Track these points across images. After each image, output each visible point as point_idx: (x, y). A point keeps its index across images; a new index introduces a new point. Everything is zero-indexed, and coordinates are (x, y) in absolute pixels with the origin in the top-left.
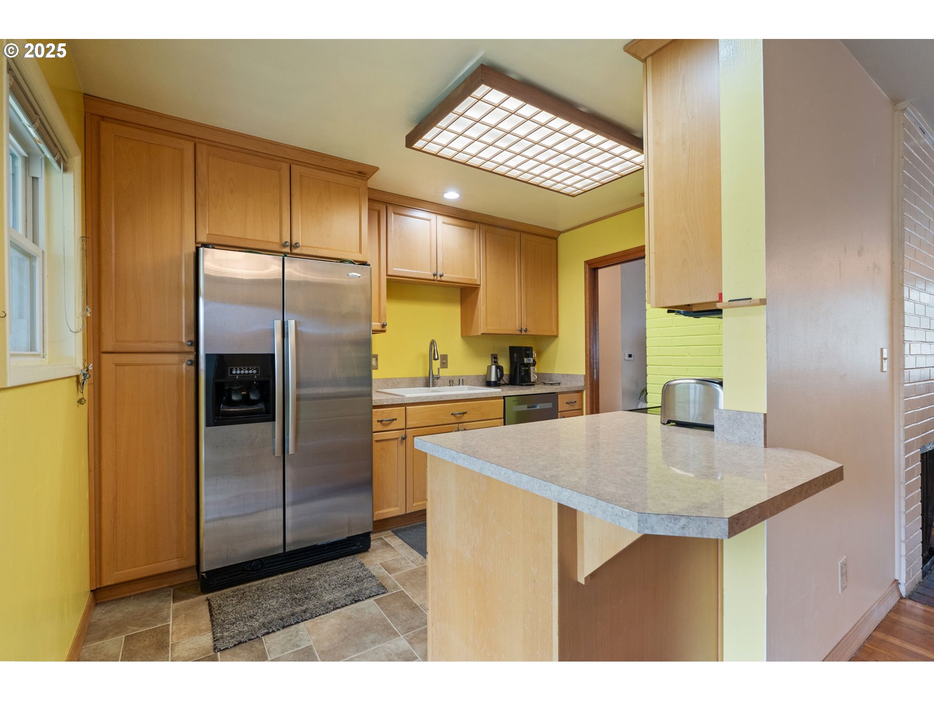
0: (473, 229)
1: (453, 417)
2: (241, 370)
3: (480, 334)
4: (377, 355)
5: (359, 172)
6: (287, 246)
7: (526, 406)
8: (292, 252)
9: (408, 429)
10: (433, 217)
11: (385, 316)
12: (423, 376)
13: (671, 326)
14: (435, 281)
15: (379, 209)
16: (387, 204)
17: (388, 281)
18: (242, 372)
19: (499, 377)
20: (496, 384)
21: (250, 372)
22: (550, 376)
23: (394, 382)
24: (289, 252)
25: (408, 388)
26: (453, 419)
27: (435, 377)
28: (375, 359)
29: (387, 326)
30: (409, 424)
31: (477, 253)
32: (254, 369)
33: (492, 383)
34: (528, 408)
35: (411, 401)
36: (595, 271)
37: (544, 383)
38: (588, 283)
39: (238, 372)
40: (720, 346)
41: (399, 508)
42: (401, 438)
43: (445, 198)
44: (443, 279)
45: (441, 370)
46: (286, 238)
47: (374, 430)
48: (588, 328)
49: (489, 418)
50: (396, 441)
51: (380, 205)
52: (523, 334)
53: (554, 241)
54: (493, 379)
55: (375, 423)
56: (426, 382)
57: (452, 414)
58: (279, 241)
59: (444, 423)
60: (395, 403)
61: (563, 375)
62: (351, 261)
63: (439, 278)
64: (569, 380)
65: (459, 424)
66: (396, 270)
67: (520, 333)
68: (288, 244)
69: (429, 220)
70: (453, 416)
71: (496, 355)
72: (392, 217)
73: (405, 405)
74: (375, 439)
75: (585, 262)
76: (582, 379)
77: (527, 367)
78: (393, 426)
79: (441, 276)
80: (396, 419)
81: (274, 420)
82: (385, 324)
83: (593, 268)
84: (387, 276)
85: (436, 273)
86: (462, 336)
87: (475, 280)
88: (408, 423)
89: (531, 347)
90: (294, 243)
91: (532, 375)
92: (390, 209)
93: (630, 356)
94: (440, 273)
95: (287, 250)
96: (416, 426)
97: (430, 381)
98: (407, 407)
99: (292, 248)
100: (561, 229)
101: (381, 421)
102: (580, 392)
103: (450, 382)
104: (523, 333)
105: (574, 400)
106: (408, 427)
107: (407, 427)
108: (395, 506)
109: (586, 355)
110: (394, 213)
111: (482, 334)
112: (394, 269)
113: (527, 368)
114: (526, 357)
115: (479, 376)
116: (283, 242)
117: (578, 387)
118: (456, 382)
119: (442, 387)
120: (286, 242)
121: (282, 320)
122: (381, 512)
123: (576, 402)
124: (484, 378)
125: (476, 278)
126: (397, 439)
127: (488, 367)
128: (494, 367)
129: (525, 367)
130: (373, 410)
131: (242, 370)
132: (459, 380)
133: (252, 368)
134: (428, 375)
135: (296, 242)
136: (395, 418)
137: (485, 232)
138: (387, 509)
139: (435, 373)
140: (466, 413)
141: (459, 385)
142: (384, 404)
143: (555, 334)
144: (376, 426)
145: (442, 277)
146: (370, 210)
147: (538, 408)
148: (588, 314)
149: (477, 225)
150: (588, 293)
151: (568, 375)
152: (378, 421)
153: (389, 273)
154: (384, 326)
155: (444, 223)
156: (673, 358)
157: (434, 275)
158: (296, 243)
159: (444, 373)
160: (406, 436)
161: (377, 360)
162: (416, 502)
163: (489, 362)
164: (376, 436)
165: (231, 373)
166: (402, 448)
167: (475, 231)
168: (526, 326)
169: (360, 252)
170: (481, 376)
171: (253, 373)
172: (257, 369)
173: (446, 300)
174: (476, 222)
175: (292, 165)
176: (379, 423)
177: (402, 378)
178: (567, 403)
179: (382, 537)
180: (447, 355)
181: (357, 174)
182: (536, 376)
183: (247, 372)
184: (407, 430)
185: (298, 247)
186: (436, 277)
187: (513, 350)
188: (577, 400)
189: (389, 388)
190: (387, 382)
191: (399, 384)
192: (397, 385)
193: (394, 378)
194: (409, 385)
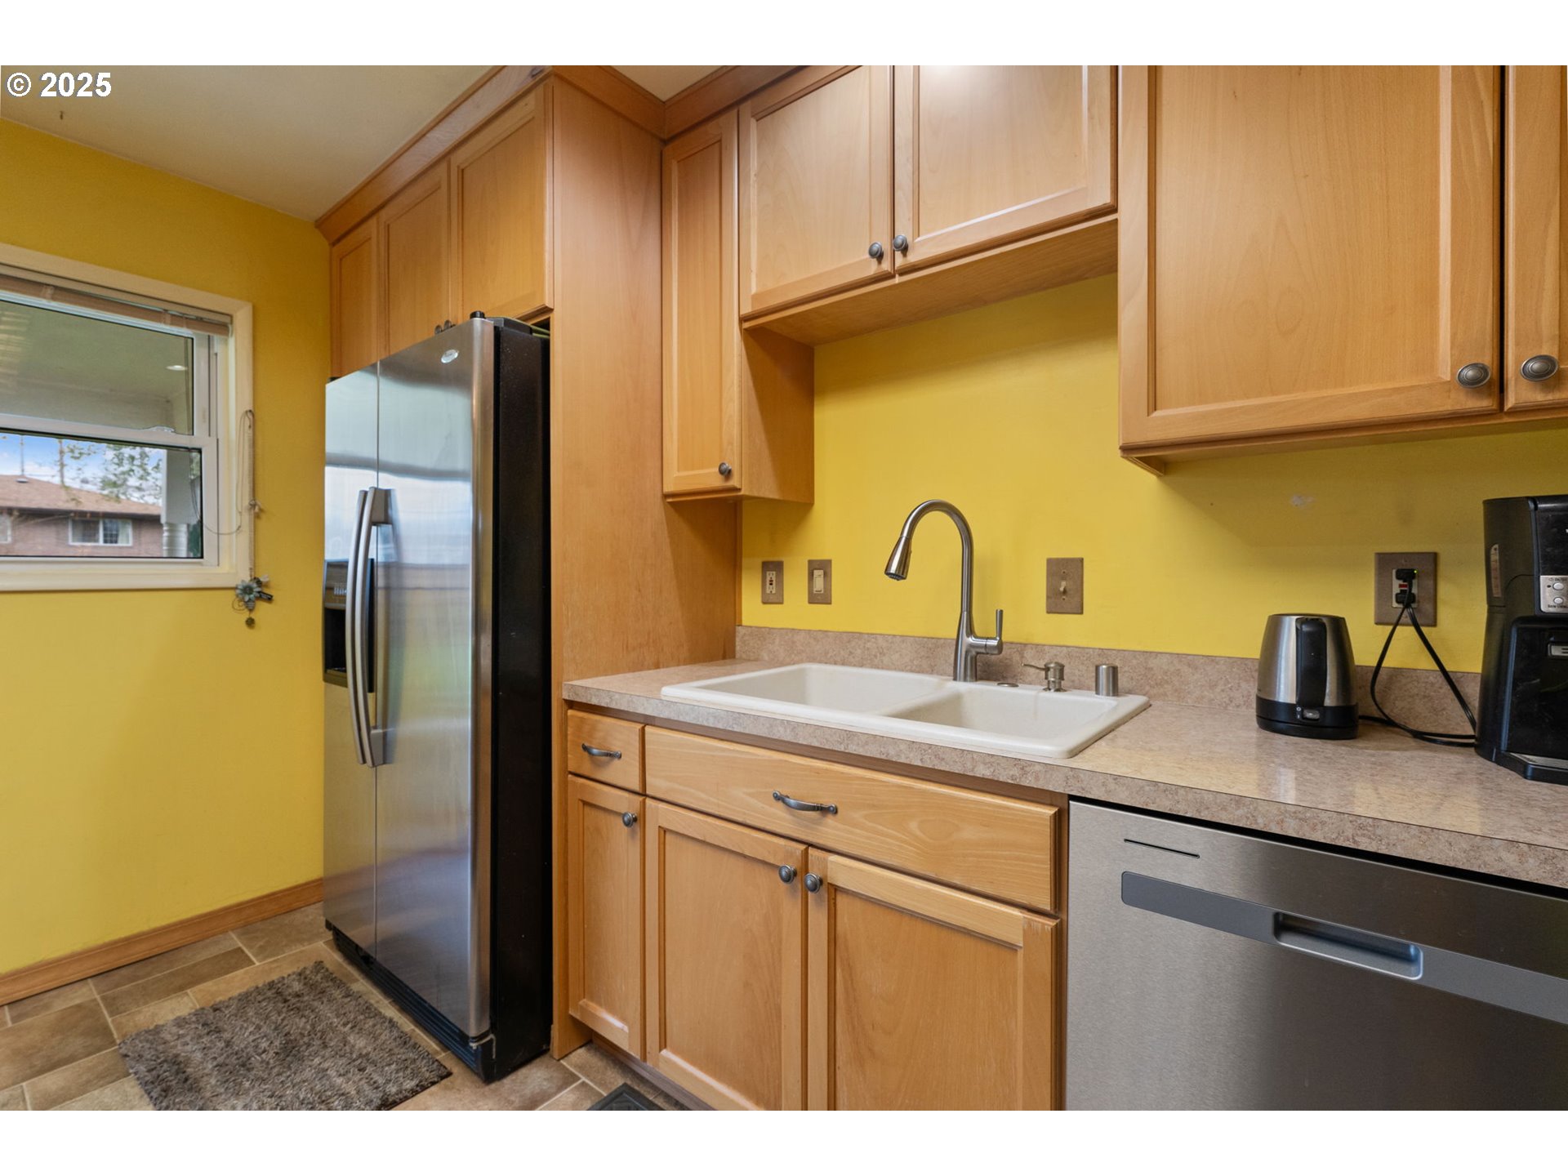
1: (779, 810)
4: (829, 562)
9: (651, 798)
15: (720, 132)
16: (740, 105)
23: (868, 645)
25: (912, 671)
27: (983, 647)
28: (821, 572)
39: (337, 592)
41: (627, 1030)
51: (722, 120)
55: (575, 749)
57: (778, 798)
59: (752, 822)
60: (613, 706)
65: (809, 850)
70: (781, 805)
74: (578, 794)
78: (614, 773)
80: (619, 757)
84: (740, 321)
88: (649, 778)
92: (745, 112)
98: (645, 728)
101: (589, 749)
104: (1522, 393)
107: (648, 792)
110: (758, 116)
136: (617, 751)
140: (831, 811)
142: (592, 702)
152: (584, 747)
160: (641, 816)
161: (827, 575)
162: (670, 1050)
164: (580, 788)
166: (634, 850)
176: (587, 753)
177: (894, 637)
180: (1080, 560)
184: (647, 799)
189: (855, 666)
190: (849, 642)
191: (884, 655)
192: (876, 656)
193: (868, 634)
194: (915, 662)
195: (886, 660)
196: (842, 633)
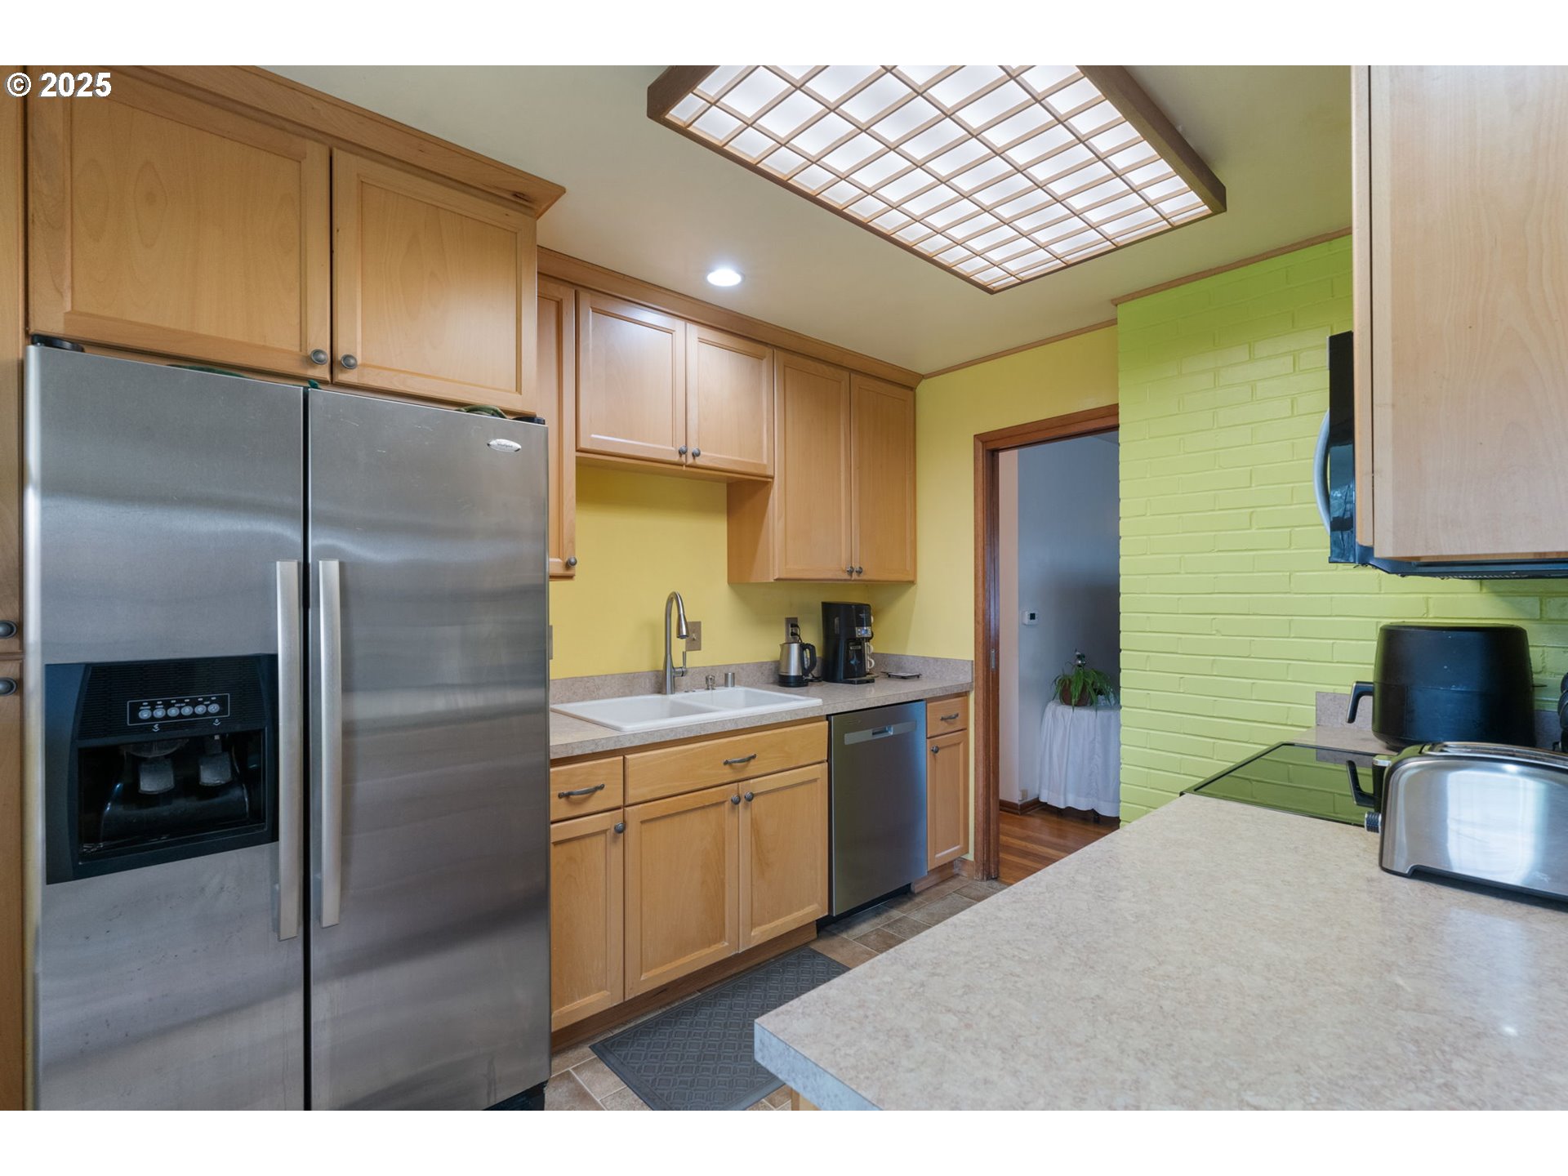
0: (760, 358)
1: (727, 770)
2: (168, 706)
3: (773, 581)
5: (516, 195)
6: (321, 362)
7: (870, 731)
8: (335, 380)
9: (627, 806)
10: (678, 325)
11: (572, 541)
12: (650, 669)
13: (1178, 573)
14: (681, 465)
15: (561, 297)
16: (579, 289)
17: (581, 464)
18: (173, 712)
19: (806, 667)
20: (799, 682)
21: (200, 709)
22: (899, 660)
24: (328, 378)
25: (619, 697)
26: (727, 774)
27: (679, 673)
29: (576, 566)
30: (634, 794)
31: (768, 411)
32: (213, 702)
33: (792, 680)
34: (874, 734)
35: (637, 743)
36: (993, 455)
37: (889, 676)
38: (981, 480)
39: (159, 713)
40: (1290, 618)
41: (609, 993)
42: (613, 829)
43: (710, 284)
44: (699, 461)
45: (688, 653)
46: (319, 340)
47: (552, 818)
48: (980, 568)
49: (800, 764)
50: (601, 838)
51: (562, 288)
52: (853, 579)
53: (911, 393)
54: (794, 670)
55: (554, 800)
56: (657, 683)
57: (726, 763)
58: (297, 349)
59: (709, 785)
60: (600, 749)
61: (926, 660)
62: (496, 411)
63: (690, 461)
64: (938, 669)
65: (740, 784)
66: (598, 438)
67: (849, 578)
68: (326, 356)
69: (670, 332)
70: (727, 766)
71: (796, 619)
72: (590, 319)
73: (622, 752)
74: (554, 839)
75: (975, 436)
76: (966, 669)
77: (860, 644)
78: (594, 804)
79: (695, 455)
80: (601, 787)
81: (274, 836)
82: (573, 560)
83: (990, 448)
84: (577, 451)
85: (684, 449)
86: (730, 582)
87: (765, 466)
88: (631, 792)
89: (868, 605)
90: (340, 356)
91: (868, 658)
92: (586, 300)
93: (1032, 616)
94: (692, 449)
95: (322, 372)
96: (649, 798)
97: (664, 681)
98: (628, 757)
99: (336, 371)
100: (922, 370)
101: (567, 796)
102: (964, 694)
103: (707, 679)
104: (855, 576)
105: (955, 713)
106: (629, 801)
107: (627, 804)
108: (600, 989)
109: (976, 622)
110: (595, 311)
111: (777, 580)
112: (593, 436)
113: (860, 647)
114: (858, 626)
115: (763, 664)
116: (310, 352)
117: (962, 685)
118: (720, 679)
119: (691, 693)
120: (317, 352)
121: (302, 560)
122: (566, 1008)
123: (957, 715)
124: (773, 667)
125: (765, 462)
126: (604, 832)
127: (782, 646)
128: (795, 648)
129: (856, 645)
130: (552, 770)
131: (173, 705)
132: (726, 675)
133: (206, 699)
134: (661, 667)
135: (345, 353)
136: (599, 784)
137: (785, 366)
138: (580, 999)
139: (677, 662)
140: (753, 757)
141: (726, 685)
142: (575, 754)
143: (911, 579)
144: (558, 808)
145: (697, 458)
146: (541, 297)
147: (892, 733)
148: (980, 539)
149: (768, 351)
150: (980, 499)
151: (936, 660)
152: (560, 796)
153: (583, 445)
154: (569, 565)
155: (701, 341)
156: (1180, 638)
157: (681, 453)
158: (347, 357)
159: (695, 660)
160: (624, 823)
162: (646, 972)
163: (781, 636)
164: (557, 832)
165: (135, 717)
166: (616, 852)
167: (765, 361)
168: (860, 563)
169: (519, 389)
170: (766, 663)
171: (207, 713)
172: (222, 702)
173: (699, 507)
174: (766, 344)
175: (335, 151)
176: (563, 800)
177: (606, 676)
178: (942, 719)
179: (570, 1069)
180: (700, 623)
181: (513, 198)
182: (873, 661)
183: (187, 711)
184: (627, 809)
185: (351, 367)
186: (684, 456)
187: (829, 610)
188: (958, 712)
189: (578, 701)
190: (573, 685)
191: (600, 689)
192: (594, 692)
193: (587, 677)
194: (621, 691)
195: (601, 692)
196: (566, 679)
